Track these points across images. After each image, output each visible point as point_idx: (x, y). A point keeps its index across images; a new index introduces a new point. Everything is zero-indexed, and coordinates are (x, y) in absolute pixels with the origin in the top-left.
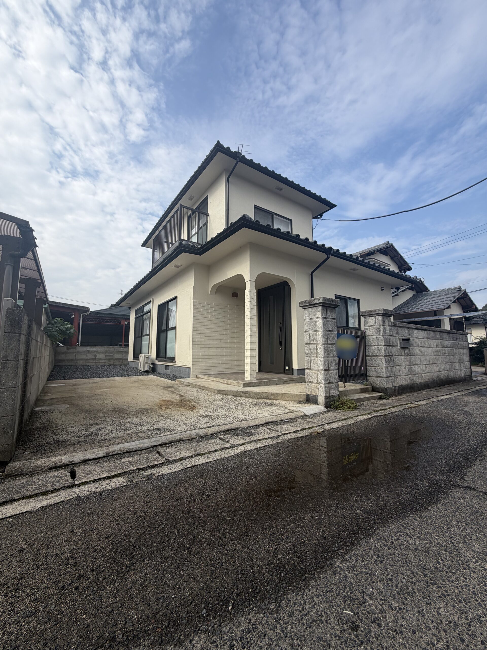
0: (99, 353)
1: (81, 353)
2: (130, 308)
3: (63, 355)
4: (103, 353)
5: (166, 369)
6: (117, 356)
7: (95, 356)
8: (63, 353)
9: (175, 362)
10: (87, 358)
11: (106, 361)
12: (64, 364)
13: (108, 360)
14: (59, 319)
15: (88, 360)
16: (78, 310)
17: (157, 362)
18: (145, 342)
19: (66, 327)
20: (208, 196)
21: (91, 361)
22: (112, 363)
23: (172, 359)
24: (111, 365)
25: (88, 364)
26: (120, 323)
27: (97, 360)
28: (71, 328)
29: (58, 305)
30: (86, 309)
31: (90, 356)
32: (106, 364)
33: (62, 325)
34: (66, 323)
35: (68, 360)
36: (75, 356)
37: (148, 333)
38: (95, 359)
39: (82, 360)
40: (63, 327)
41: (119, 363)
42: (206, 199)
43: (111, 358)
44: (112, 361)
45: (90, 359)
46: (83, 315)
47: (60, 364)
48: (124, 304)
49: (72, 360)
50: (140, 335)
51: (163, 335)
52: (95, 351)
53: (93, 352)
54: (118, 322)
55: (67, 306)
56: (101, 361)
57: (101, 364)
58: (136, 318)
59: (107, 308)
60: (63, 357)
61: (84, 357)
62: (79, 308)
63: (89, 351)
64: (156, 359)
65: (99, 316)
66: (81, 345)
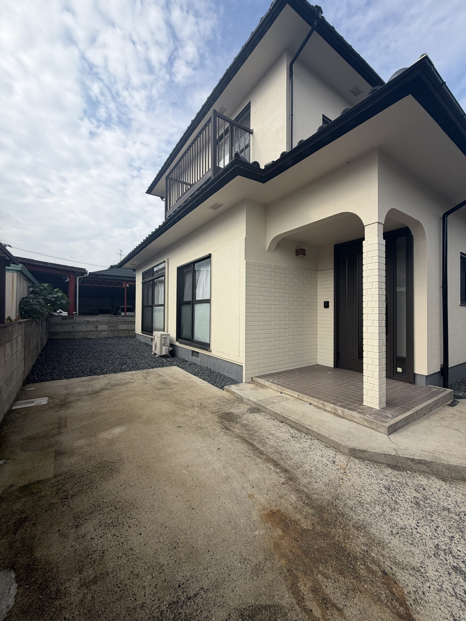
0: (101, 323)
1: (79, 324)
2: (134, 270)
3: (58, 327)
4: (105, 323)
5: (192, 356)
6: (121, 327)
7: (97, 327)
8: (58, 324)
9: (210, 351)
10: (87, 329)
11: (110, 333)
12: (60, 337)
13: (111, 331)
14: (46, 285)
15: (88, 332)
16: (74, 272)
17: (177, 344)
18: (158, 314)
19: (56, 296)
20: (250, 103)
21: (93, 333)
22: (116, 335)
23: (206, 346)
24: (115, 337)
25: (89, 337)
26: (122, 285)
27: (99, 332)
28: (62, 298)
29: (48, 266)
30: (82, 271)
31: (90, 328)
32: (109, 336)
33: (50, 293)
34: (55, 290)
35: (64, 332)
36: (73, 327)
37: (163, 303)
38: (97, 331)
39: (81, 332)
40: (51, 296)
41: (125, 335)
42: (248, 108)
43: (115, 329)
44: (116, 332)
45: (91, 331)
46: (80, 279)
47: (56, 337)
48: (128, 265)
49: (69, 332)
50: (150, 304)
51: (186, 310)
52: (97, 321)
53: (94, 322)
54: (119, 285)
55: (60, 268)
56: (103, 333)
57: (103, 336)
58: (143, 283)
59: (106, 269)
60: (57, 329)
61: (83, 328)
62: (74, 270)
63: (89, 321)
64: (177, 340)
65: (99, 278)
66: (80, 314)
